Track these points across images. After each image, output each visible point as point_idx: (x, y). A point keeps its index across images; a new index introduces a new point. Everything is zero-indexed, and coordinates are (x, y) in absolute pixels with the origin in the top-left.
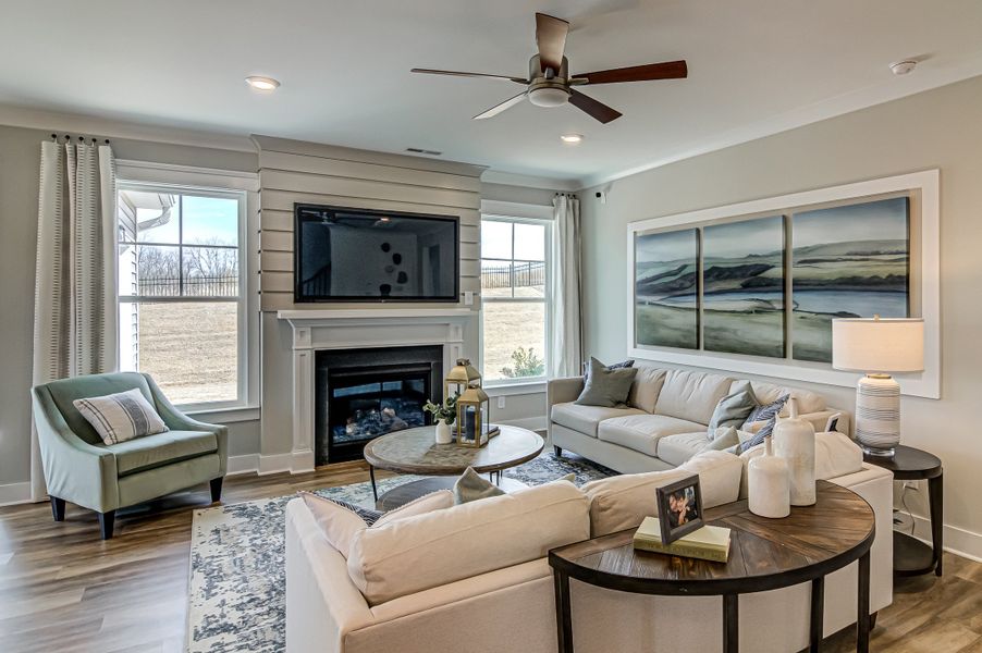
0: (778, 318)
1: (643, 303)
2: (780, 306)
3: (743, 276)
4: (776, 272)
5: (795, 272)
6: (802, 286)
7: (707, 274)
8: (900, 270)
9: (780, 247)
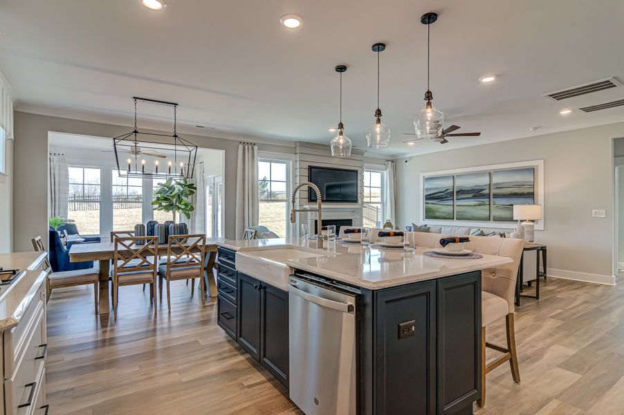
0: (487, 207)
1: (428, 203)
2: (488, 203)
3: (474, 192)
4: (487, 191)
5: (494, 191)
6: (496, 196)
7: (458, 192)
8: (531, 191)
9: (488, 183)
